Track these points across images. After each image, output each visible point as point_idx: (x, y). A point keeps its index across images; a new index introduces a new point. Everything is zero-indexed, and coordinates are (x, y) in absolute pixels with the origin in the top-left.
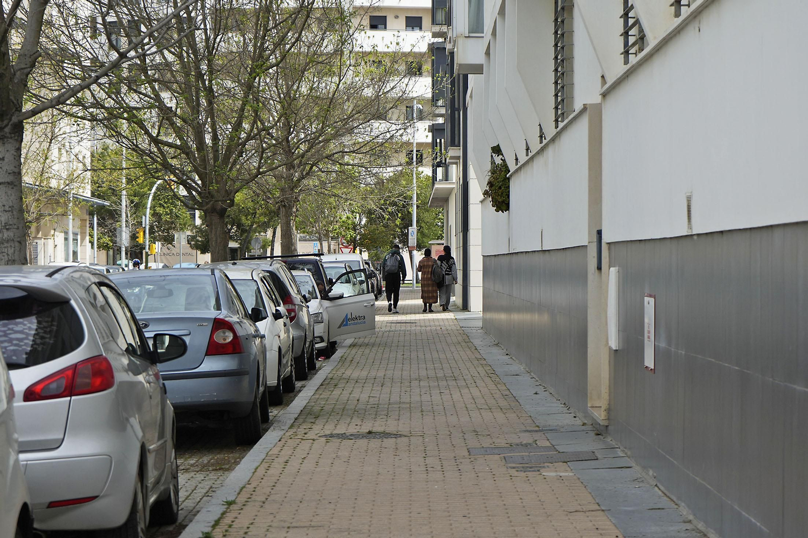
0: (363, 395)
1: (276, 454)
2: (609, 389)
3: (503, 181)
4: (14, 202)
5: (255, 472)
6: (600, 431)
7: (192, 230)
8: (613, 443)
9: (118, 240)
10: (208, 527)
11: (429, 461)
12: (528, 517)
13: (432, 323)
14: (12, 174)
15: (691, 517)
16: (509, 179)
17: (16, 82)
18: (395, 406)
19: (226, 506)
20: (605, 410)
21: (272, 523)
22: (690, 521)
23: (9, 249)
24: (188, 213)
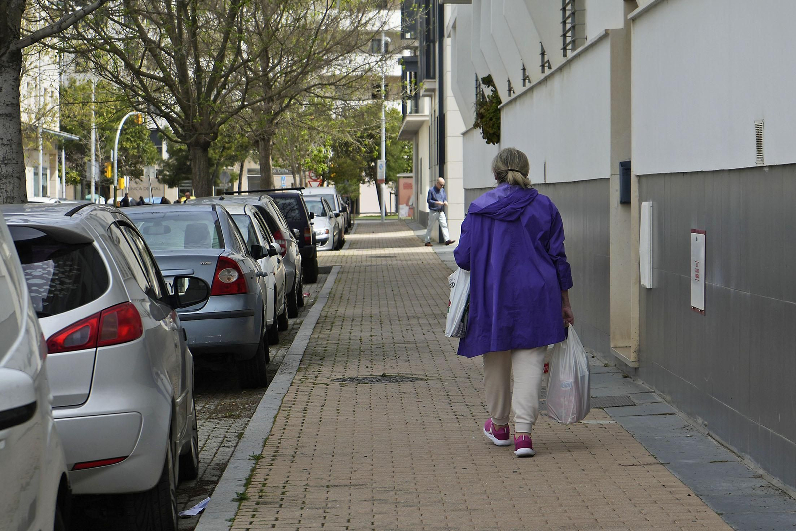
0: (363, 333)
1: (291, 401)
2: (639, 330)
3: (494, 112)
4: (12, 135)
5: (275, 420)
6: (628, 373)
7: (159, 165)
8: (646, 387)
9: (87, 174)
10: (240, 485)
11: (456, 407)
12: (584, 472)
13: (412, 257)
14: (10, 106)
15: (761, 472)
16: (500, 110)
17: (13, 7)
18: (401, 346)
19: (254, 462)
20: (635, 352)
21: (308, 482)
22: (761, 476)
23: (8, 185)
24: (155, 147)
